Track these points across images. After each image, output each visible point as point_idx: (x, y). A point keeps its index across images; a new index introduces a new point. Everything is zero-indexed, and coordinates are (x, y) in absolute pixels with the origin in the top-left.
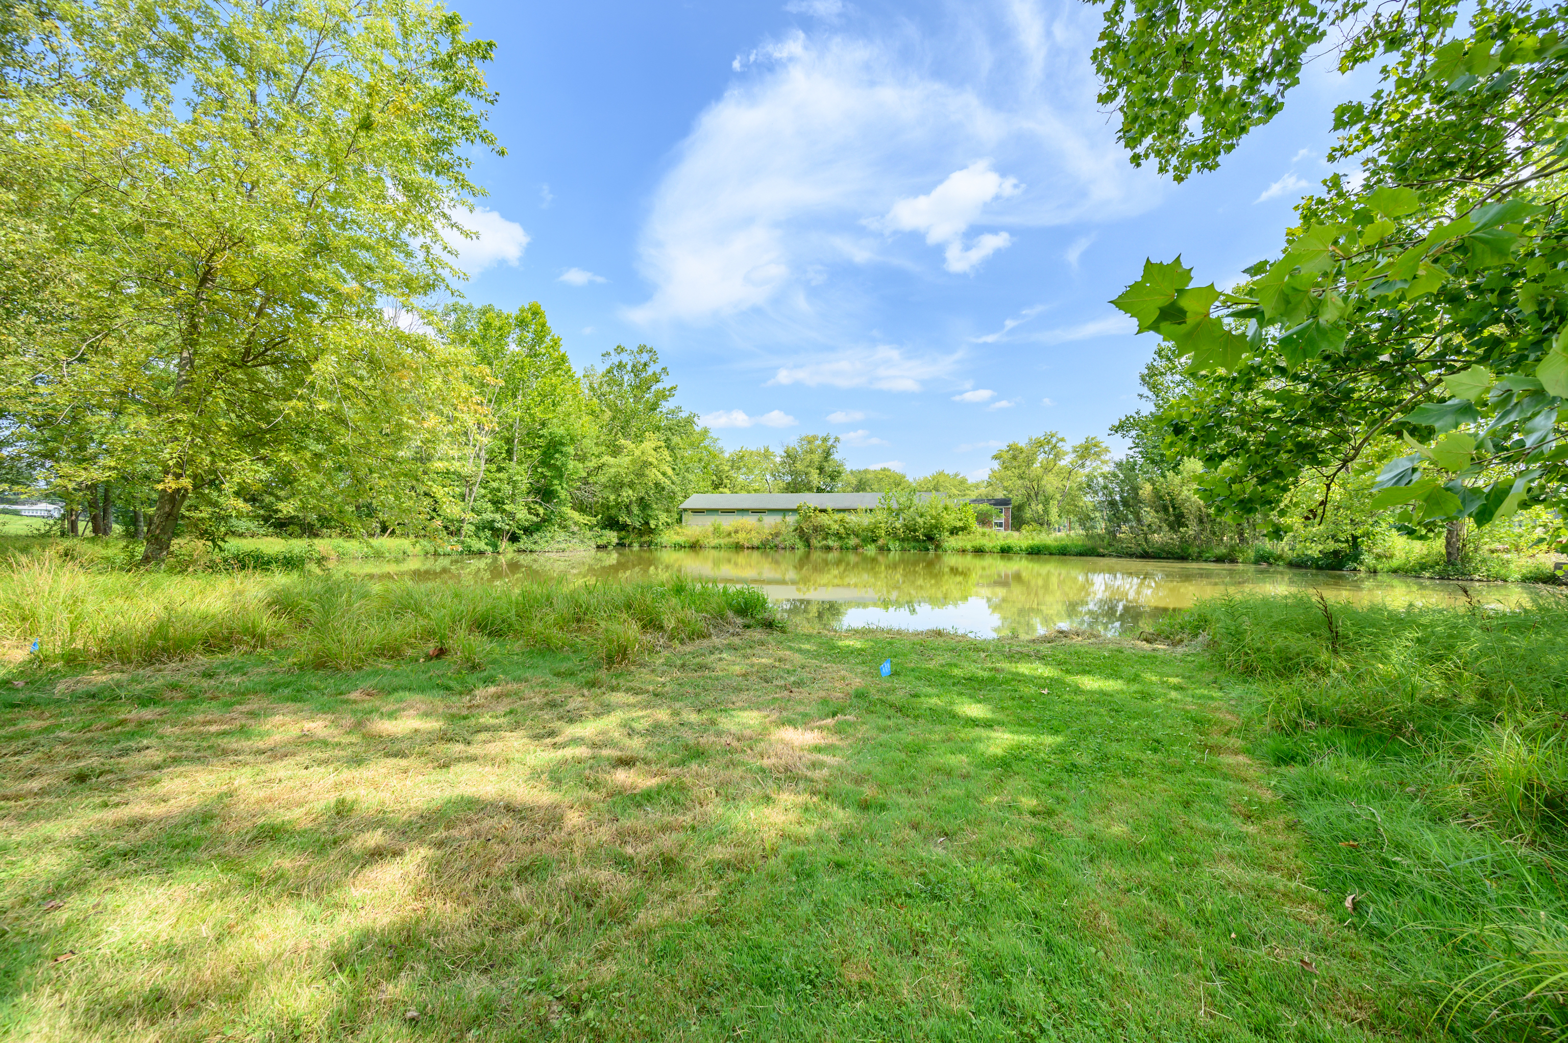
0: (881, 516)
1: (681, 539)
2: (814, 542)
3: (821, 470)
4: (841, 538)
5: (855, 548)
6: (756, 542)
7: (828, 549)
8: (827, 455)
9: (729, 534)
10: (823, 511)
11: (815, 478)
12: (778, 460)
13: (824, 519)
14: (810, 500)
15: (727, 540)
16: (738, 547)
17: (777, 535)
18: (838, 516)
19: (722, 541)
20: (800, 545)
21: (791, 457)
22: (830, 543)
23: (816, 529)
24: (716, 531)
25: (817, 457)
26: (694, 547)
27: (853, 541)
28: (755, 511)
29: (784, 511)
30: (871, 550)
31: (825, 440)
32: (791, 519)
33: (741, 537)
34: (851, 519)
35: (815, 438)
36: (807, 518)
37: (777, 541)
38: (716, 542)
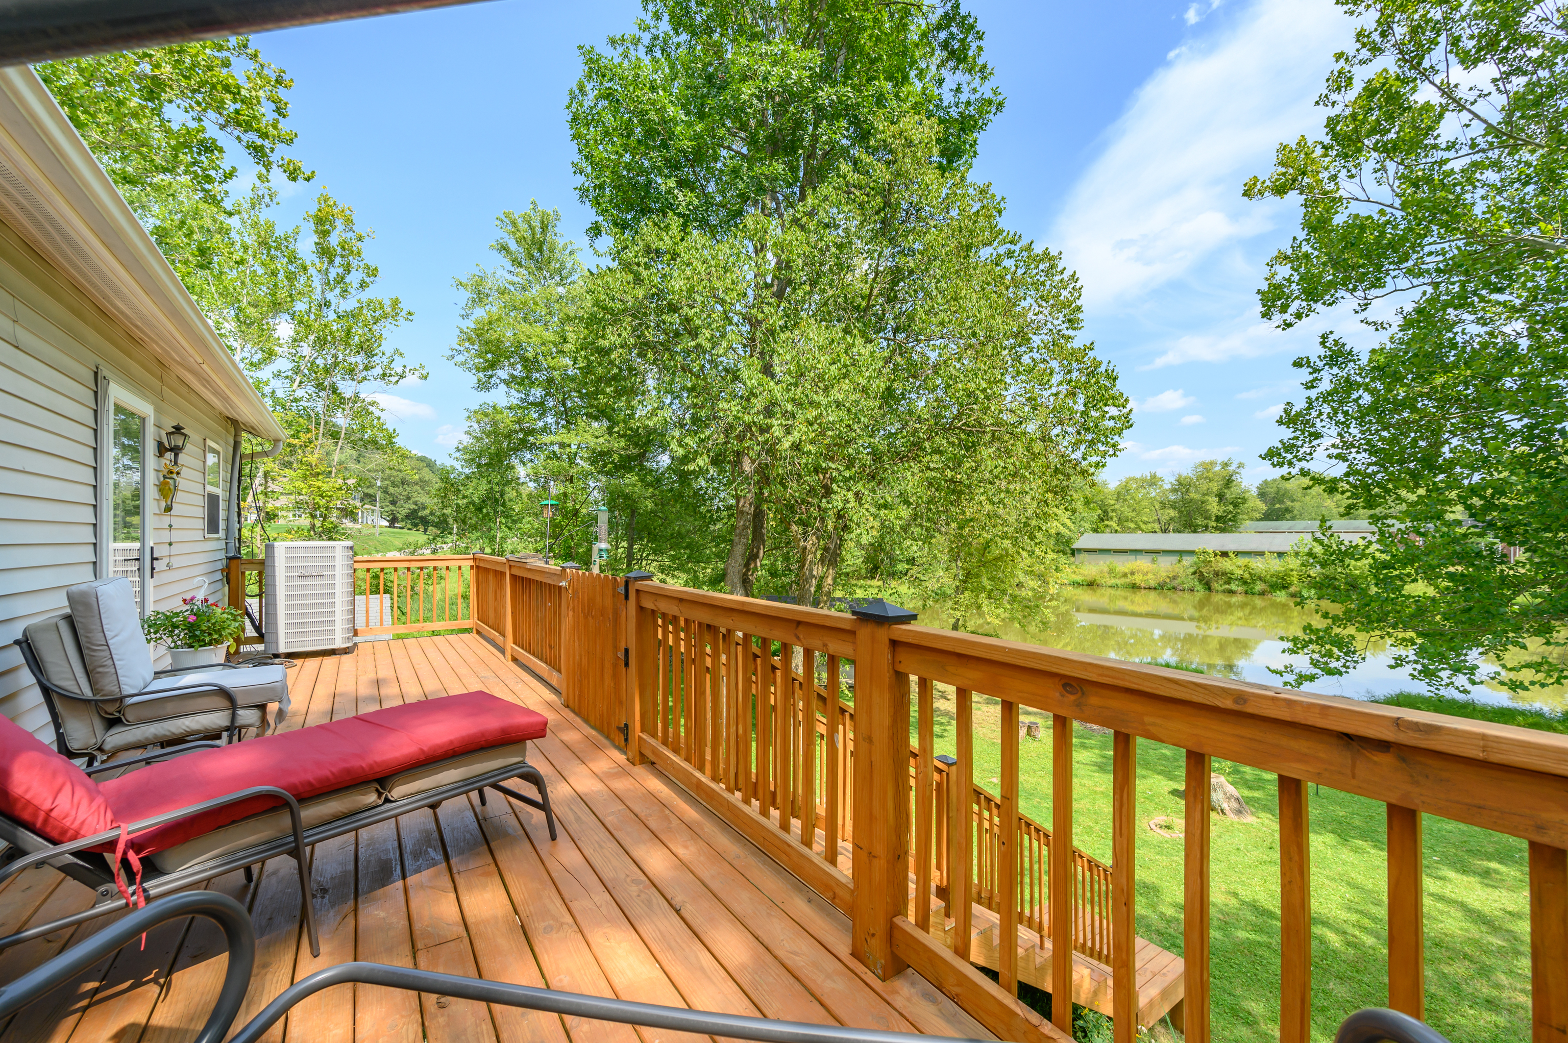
0: (1294, 563)
1: (1079, 579)
2: (1215, 585)
3: (1221, 497)
4: (1245, 583)
5: (1262, 593)
6: (1153, 583)
7: (1231, 592)
8: (1228, 482)
9: (1125, 575)
10: (1225, 554)
11: (1214, 507)
12: (1167, 487)
13: (1226, 565)
14: (1209, 542)
15: (1123, 581)
16: (1134, 587)
17: (1174, 578)
18: (1242, 561)
19: (1119, 582)
20: (1199, 587)
21: (1182, 486)
22: (1233, 587)
23: (1216, 574)
24: (1111, 571)
25: (1215, 487)
26: (1091, 584)
27: (1259, 587)
28: (1148, 552)
29: (1181, 553)
30: (1281, 596)
31: (1226, 465)
32: (1187, 561)
33: (1138, 579)
34: (1258, 565)
35: (1213, 464)
36: (1207, 563)
37: (1175, 583)
38: (1113, 581)
